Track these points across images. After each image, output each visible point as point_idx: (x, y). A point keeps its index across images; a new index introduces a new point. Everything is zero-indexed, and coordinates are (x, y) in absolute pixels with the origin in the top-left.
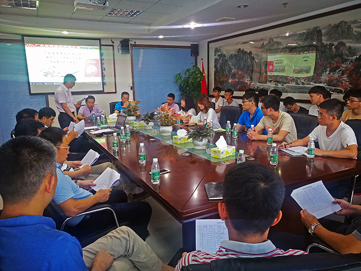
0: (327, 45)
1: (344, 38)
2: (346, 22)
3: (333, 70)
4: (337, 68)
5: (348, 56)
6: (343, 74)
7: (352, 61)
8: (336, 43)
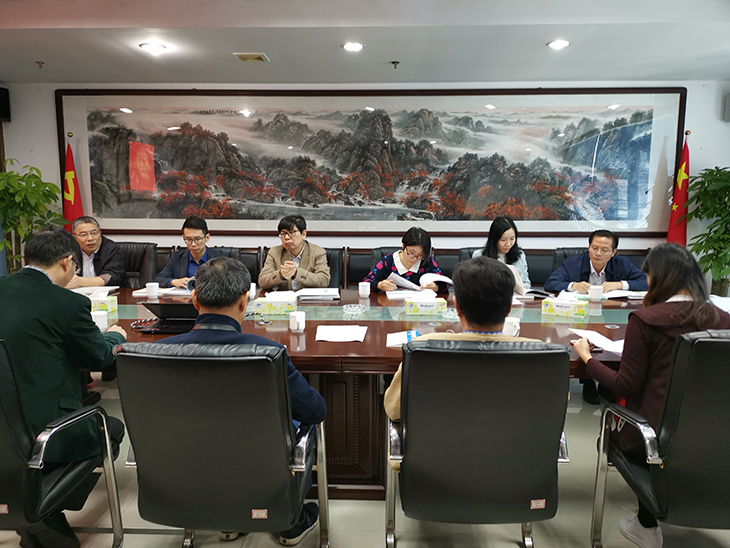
0: (401, 142)
1: (428, 136)
2: (430, 113)
3: (415, 183)
4: (421, 180)
5: (437, 164)
6: (430, 190)
7: (443, 171)
8: (416, 142)
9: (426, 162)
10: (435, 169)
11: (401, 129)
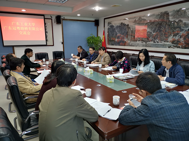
0: (172, 21)
1: (182, 18)
3: (175, 35)
4: (178, 34)
5: (184, 28)
6: (180, 38)
7: (186, 30)
8: (177, 21)
9: (180, 28)
10: (183, 30)
11: (172, 17)
